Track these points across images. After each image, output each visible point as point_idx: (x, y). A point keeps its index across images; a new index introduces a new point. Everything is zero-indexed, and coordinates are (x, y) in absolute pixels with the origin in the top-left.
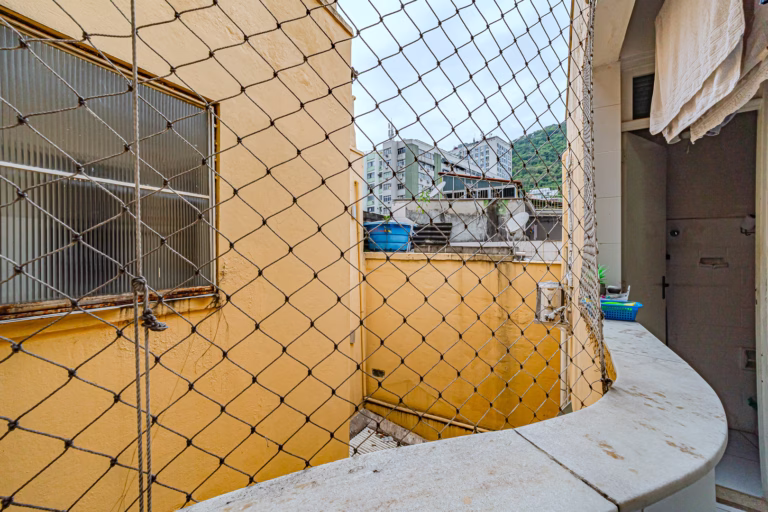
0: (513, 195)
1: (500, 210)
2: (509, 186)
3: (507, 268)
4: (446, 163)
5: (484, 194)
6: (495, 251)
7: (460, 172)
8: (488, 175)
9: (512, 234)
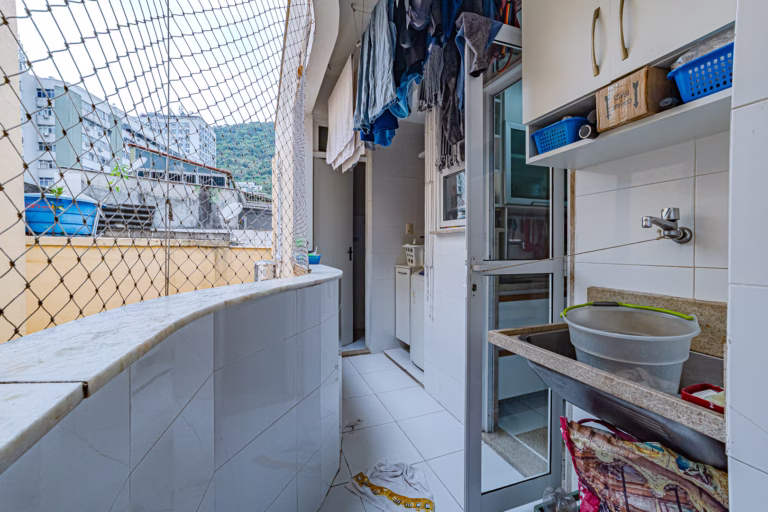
0: (223, 184)
1: (213, 198)
2: (219, 175)
3: (225, 253)
4: (129, 130)
5: (191, 180)
6: (211, 237)
7: (152, 147)
8: (190, 158)
9: (228, 222)
